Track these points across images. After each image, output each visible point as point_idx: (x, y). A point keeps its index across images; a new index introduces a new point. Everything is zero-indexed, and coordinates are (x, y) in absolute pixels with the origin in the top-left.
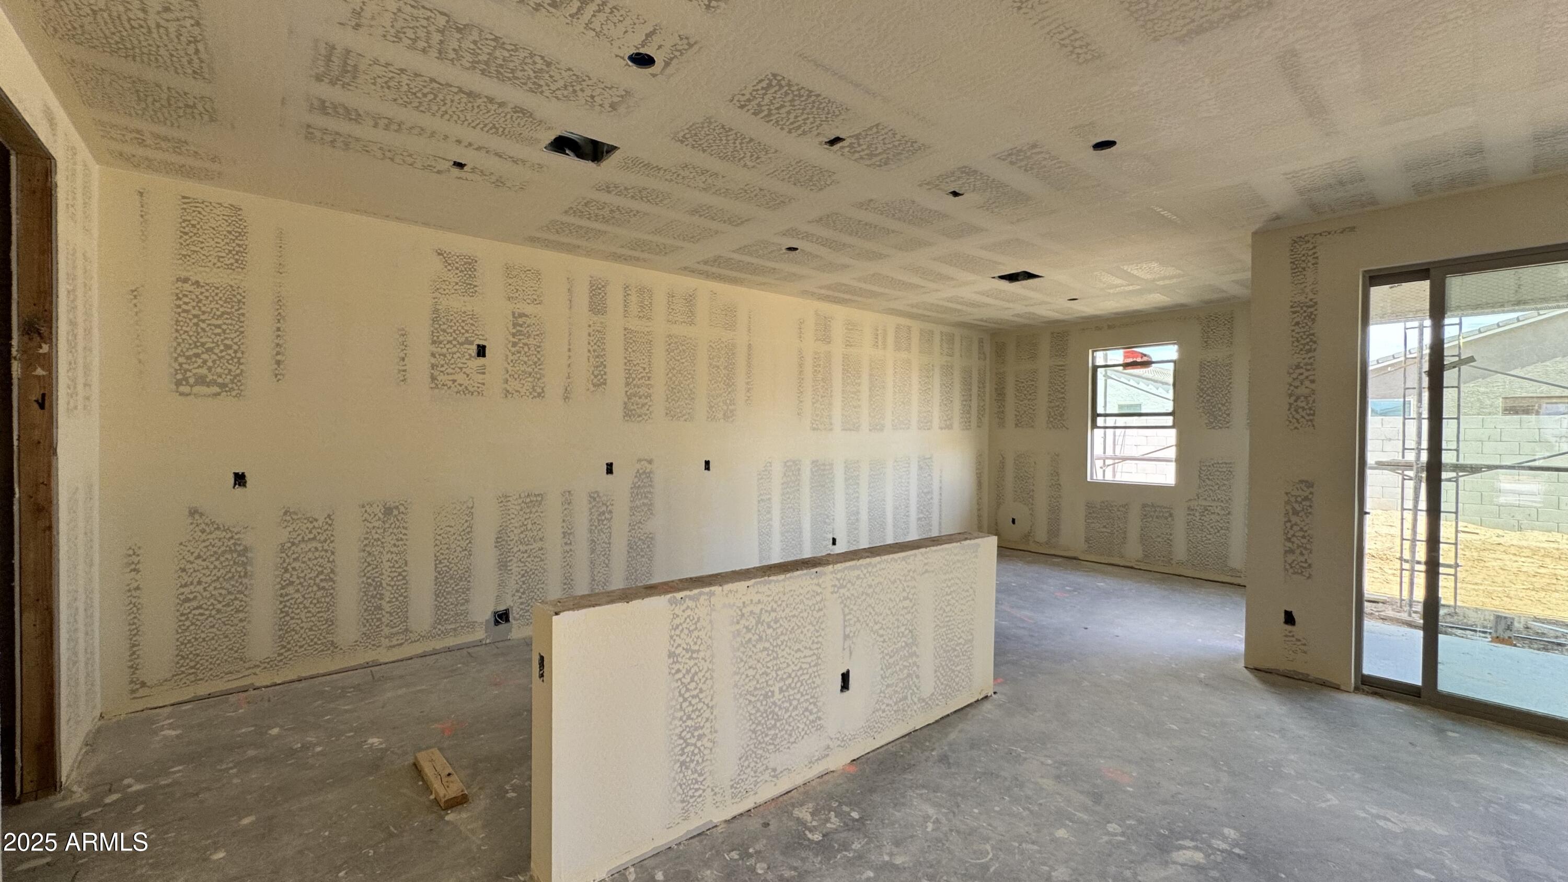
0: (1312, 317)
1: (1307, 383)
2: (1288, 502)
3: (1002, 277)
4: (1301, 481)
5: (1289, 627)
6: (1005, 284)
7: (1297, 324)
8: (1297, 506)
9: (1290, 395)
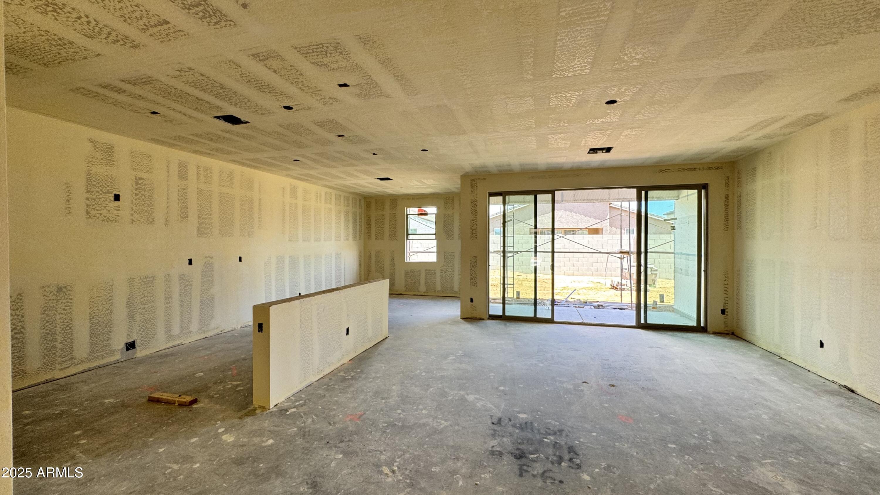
0: (476, 205)
1: (475, 225)
2: (471, 263)
3: (378, 179)
4: (474, 257)
5: (472, 303)
6: (379, 181)
7: (473, 206)
8: (473, 264)
9: (471, 229)
